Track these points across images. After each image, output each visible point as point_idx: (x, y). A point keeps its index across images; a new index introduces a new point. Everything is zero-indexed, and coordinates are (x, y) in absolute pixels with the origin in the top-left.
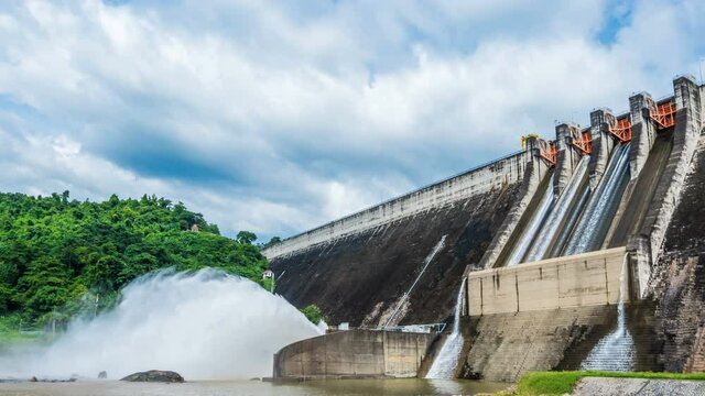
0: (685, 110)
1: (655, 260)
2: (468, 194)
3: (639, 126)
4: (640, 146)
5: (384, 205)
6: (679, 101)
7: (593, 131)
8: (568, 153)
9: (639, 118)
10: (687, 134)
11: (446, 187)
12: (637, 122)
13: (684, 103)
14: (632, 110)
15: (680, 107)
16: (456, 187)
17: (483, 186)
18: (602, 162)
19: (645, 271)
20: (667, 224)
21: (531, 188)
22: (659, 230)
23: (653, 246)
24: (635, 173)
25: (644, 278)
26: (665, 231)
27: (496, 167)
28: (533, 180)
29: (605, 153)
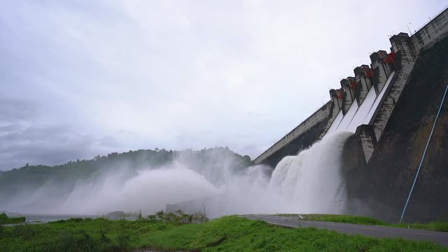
0: (399, 52)
1: (378, 139)
2: (315, 123)
3: (378, 68)
4: (379, 78)
6: (395, 48)
7: (356, 78)
8: (348, 93)
9: (377, 64)
11: (307, 123)
12: (376, 66)
13: (398, 48)
14: (372, 61)
15: (396, 51)
16: (311, 121)
17: (320, 118)
18: (363, 93)
19: (370, 147)
20: (388, 116)
21: (334, 114)
22: (381, 120)
23: (376, 131)
24: (378, 93)
25: (368, 151)
26: (387, 121)
27: (324, 108)
28: (336, 110)
29: (365, 87)
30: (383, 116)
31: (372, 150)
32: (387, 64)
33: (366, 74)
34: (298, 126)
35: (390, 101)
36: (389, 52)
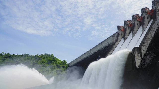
0: (156, 9)
2: (107, 44)
3: (144, 17)
4: (145, 23)
5: (90, 50)
6: (154, 7)
7: (133, 21)
8: (127, 29)
9: (144, 15)
10: (157, 16)
11: (103, 43)
12: (144, 16)
13: (155, 7)
14: (142, 13)
15: (154, 9)
16: (105, 43)
17: (111, 41)
18: (136, 29)
19: (139, 59)
20: (149, 43)
21: (119, 40)
22: (145, 45)
23: (142, 51)
24: (143, 30)
25: (138, 62)
26: (148, 46)
27: (113, 36)
28: (120, 38)
29: (136, 27)
30: (146, 43)
31: (140, 61)
32: (149, 15)
33: (138, 19)
34: (98, 45)
35: (150, 35)
36: (151, 9)
